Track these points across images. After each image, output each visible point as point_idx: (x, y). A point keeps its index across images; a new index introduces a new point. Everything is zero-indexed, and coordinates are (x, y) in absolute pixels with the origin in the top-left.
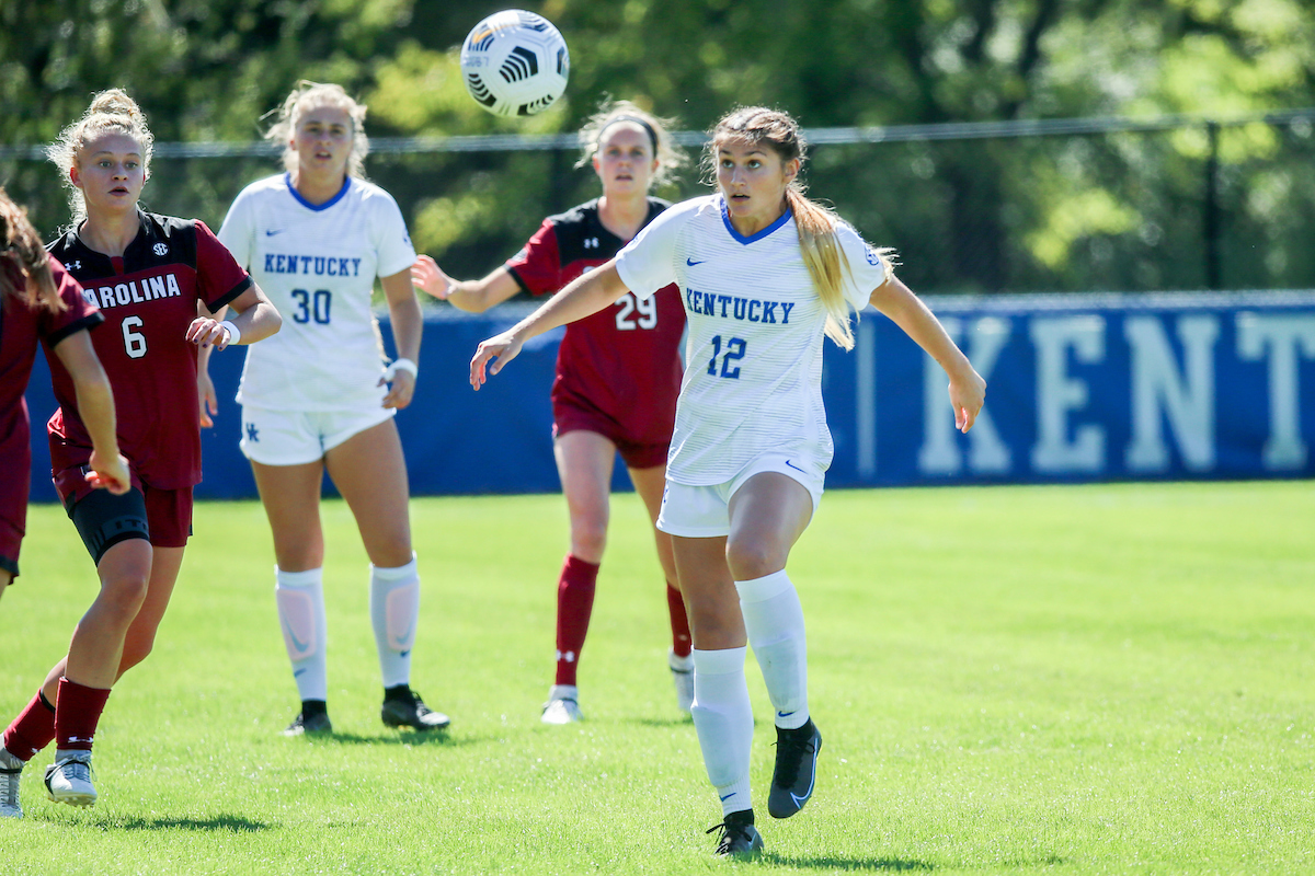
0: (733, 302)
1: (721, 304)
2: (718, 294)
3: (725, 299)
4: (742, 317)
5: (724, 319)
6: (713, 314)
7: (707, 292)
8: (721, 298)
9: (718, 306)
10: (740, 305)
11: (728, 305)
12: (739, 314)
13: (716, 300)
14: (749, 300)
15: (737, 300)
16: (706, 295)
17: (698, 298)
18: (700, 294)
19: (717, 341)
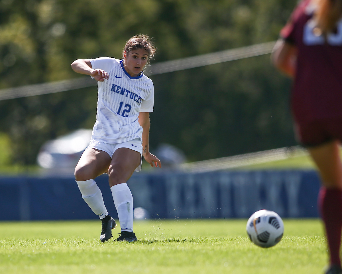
0: (130, 93)
1: (127, 92)
2: (126, 89)
3: (128, 92)
4: (132, 98)
5: (126, 97)
6: (123, 95)
7: (123, 87)
8: (127, 91)
9: (126, 93)
10: (132, 95)
11: (129, 93)
12: (132, 97)
13: (125, 91)
14: (135, 94)
15: (131, 93)
16: (123, 88)
17: (119, 88)
18: (120, 88)
19: (121, 103)
